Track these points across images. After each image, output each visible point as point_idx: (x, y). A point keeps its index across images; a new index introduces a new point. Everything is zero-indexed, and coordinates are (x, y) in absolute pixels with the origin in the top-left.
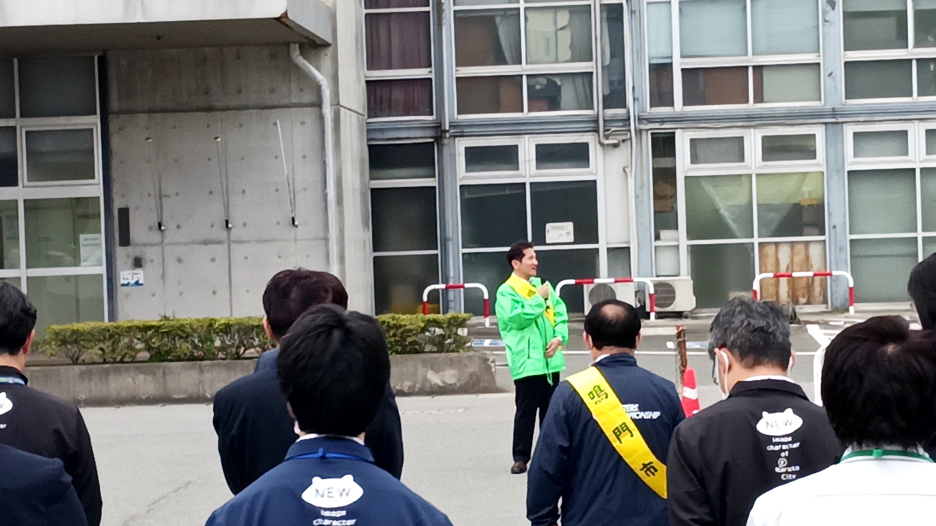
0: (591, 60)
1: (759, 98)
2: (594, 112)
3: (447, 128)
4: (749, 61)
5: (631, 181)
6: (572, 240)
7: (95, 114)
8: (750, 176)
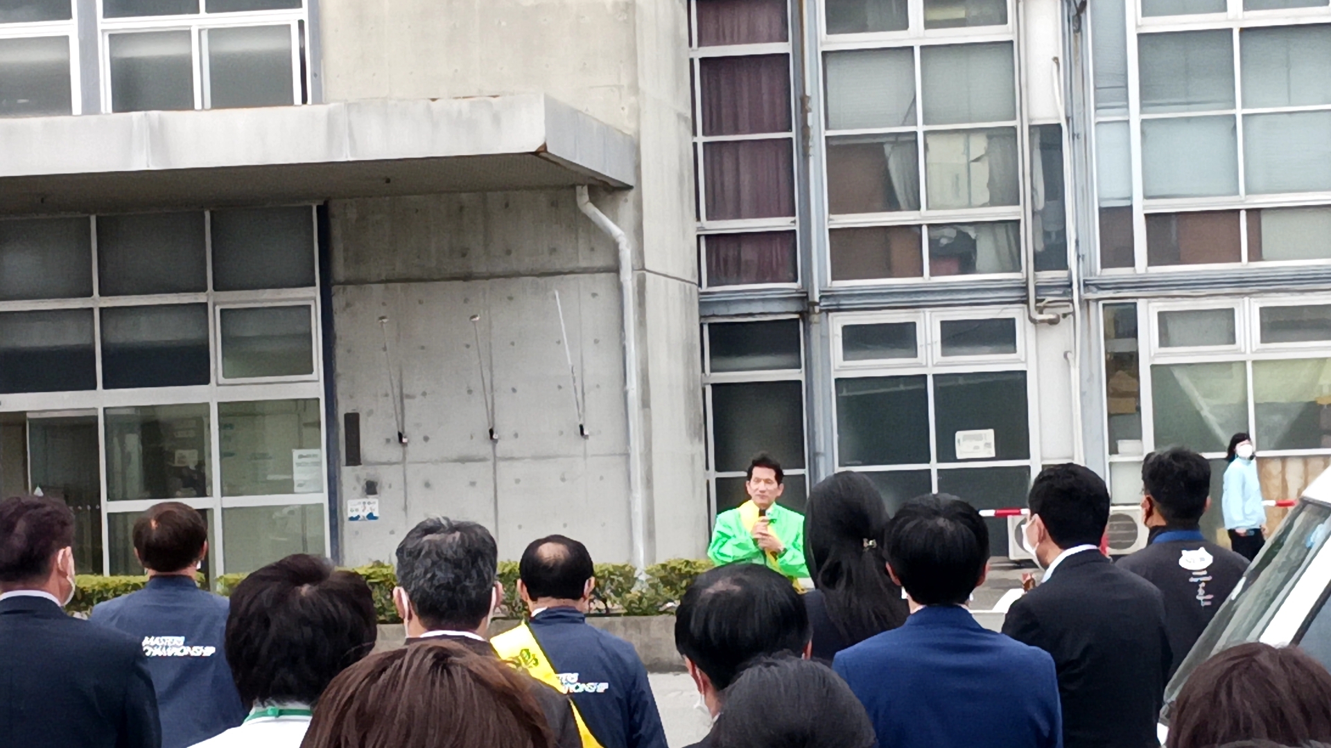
0: (1018, 203)
1: (1256, 255)
2: (1023, 276)
3: (817, 299)
4: (1242, 202)
5: (1075, 372)
6: (993, 454)
7: (314, 284)
8: (1244, 363)
